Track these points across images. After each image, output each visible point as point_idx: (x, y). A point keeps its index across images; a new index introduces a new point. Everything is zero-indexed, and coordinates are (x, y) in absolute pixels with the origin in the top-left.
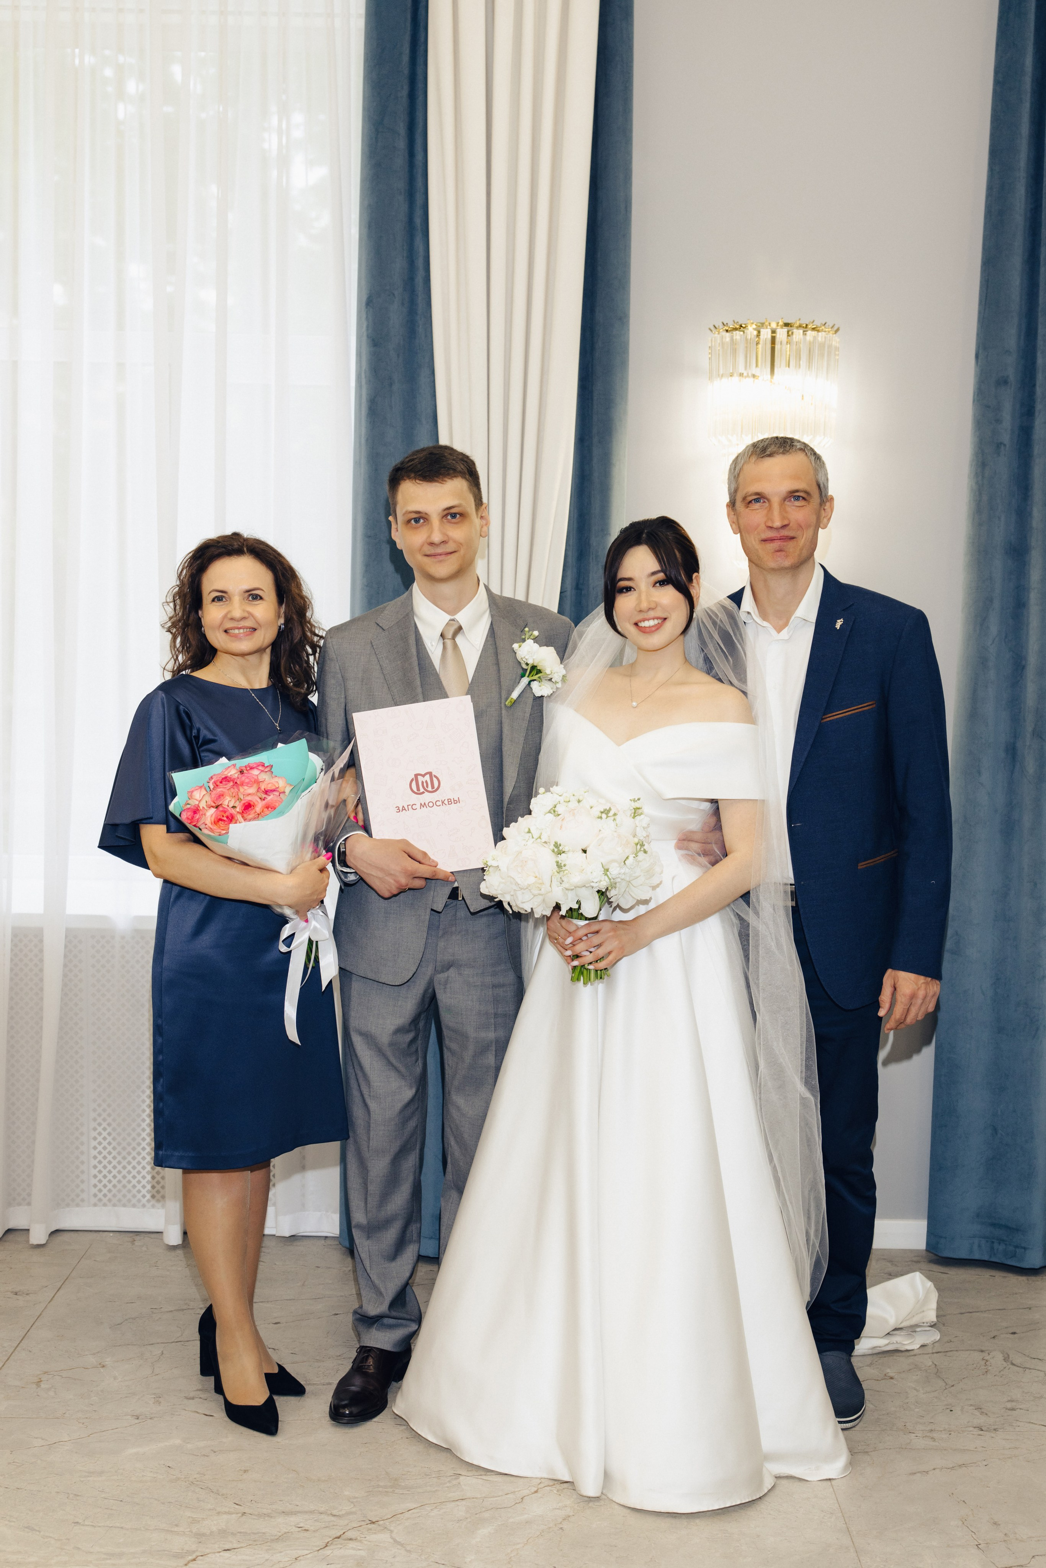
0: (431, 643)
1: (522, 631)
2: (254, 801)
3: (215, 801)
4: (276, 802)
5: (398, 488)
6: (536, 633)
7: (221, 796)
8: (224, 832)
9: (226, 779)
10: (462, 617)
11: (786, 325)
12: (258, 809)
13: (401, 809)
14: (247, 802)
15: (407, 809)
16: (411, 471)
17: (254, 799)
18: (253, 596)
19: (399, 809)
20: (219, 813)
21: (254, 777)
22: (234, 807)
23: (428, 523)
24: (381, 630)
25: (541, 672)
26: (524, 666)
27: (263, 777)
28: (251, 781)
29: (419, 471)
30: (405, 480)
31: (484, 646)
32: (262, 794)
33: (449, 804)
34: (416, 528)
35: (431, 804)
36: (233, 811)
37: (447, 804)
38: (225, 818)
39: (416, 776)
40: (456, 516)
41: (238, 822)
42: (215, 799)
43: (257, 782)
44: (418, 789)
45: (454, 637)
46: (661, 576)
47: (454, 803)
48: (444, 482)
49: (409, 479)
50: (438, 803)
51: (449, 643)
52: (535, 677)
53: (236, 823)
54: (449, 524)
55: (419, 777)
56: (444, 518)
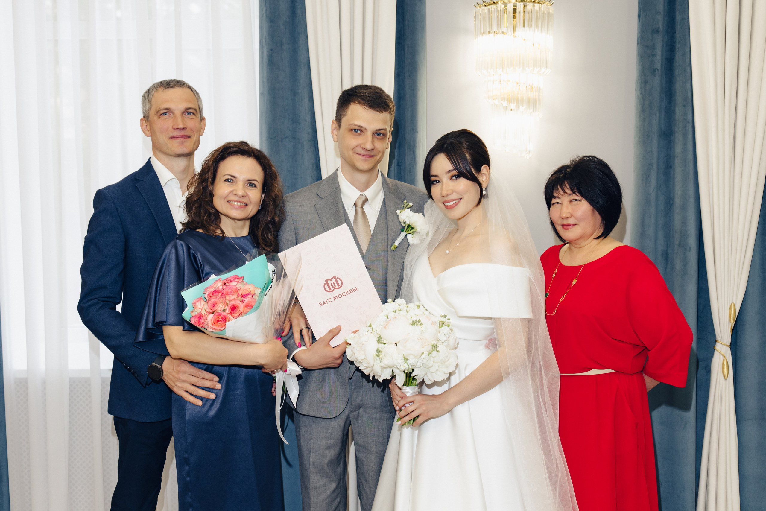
0: (348, 208)
1: (402, 202)
2: (236, 303)
3: (212, 309)
4: (252, 302)
5: (349, 107)
6: (411, 204)
7: (214, 305)
8: (223, 328)
9: (216, 292)
10: (368, 193)
12: (241, 309)
13: (322, 304)
14: (232, 306)
15: (326, 302)
16: (363, 99)
17: (237, 303)
18: (251, 184)
20: (216, 316)
21: (233, 287)
22: (224, 310)
23: (364, 134)
24: (320, 198)
25: (414, 229)
26: (403, 225)
27: (239, 286)
28: (233, 291)
30: (357, 104)
31: (380, 212)
32: (241, 298)
33: (351, 293)
34: (356, 136)
35: (340, 296)
36: (225, 314)
37: (350, 293)
38: (221, 319)
39: (326, 281)
40: (380, 135)
41: (230, 320)
42: (211, 307)
43: (237, 291)
44: (330, 289)
45: (362, 207)
46: (455, 172)
47: (354, 291)
49: (360, 104)
50: (344, 294)
51: (359, 210)
52: (409, 232)
53: (229, 321)
54: (376, 139)
55: (328, 281)
56: (373, 134)
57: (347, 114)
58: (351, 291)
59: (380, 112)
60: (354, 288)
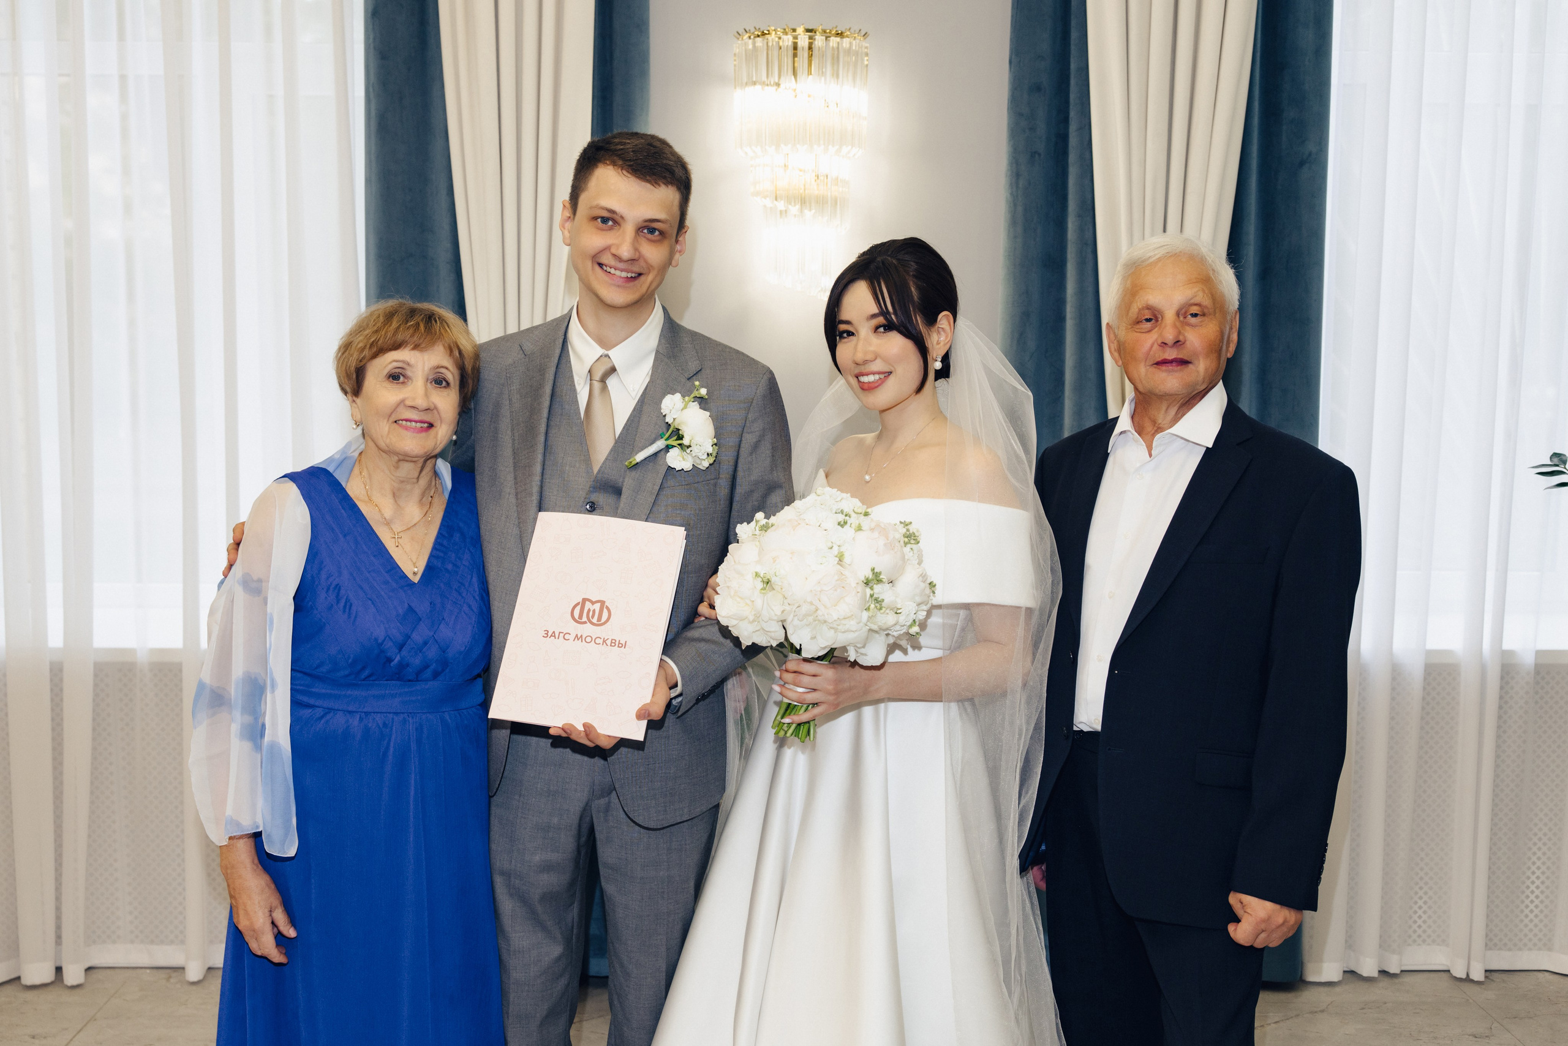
0: (578, 381)
5: (593, 171)
6: (704, 391)
10: (618, 355)
11: (808, 31)
13: (550, 634)
15: (557, 636)
16: (620, 157)
19: (547, 634)
23: (619, 229)
24: (523, 355)
29: (630, 160)
30: (608, 165)
31: (642, 395)
33: (611, 646)
34: (602, 230)
35: (589, 639)
37: (609, 644)
40: (655, 232)
44: (581, 616)
45: (603, 380)
46: (881, 320)
47: (618, 647)
48: (657, 186)
49: (614, 165)
50: (598, 641)
51: (598, 384)
52: (674, 443)
54: (644, 239)
55: (587, 603)
56: (639, 230)
57: (589, 185)
58: (613, 643)
59: (653, 185)
60: (623, 642)
